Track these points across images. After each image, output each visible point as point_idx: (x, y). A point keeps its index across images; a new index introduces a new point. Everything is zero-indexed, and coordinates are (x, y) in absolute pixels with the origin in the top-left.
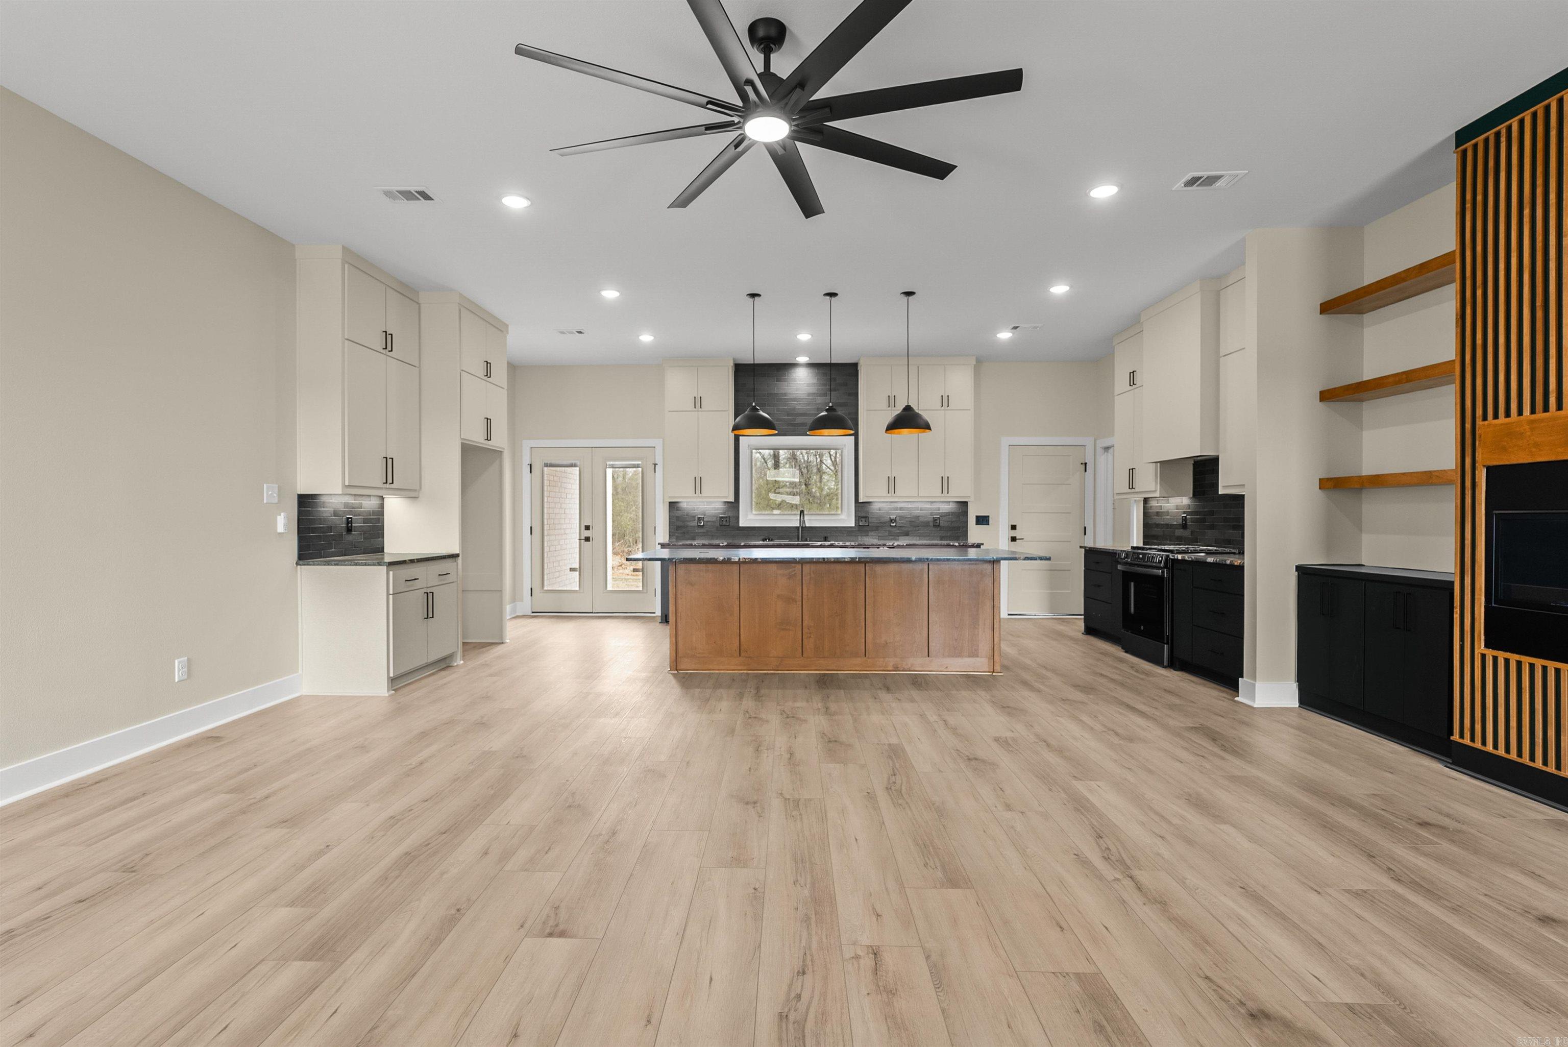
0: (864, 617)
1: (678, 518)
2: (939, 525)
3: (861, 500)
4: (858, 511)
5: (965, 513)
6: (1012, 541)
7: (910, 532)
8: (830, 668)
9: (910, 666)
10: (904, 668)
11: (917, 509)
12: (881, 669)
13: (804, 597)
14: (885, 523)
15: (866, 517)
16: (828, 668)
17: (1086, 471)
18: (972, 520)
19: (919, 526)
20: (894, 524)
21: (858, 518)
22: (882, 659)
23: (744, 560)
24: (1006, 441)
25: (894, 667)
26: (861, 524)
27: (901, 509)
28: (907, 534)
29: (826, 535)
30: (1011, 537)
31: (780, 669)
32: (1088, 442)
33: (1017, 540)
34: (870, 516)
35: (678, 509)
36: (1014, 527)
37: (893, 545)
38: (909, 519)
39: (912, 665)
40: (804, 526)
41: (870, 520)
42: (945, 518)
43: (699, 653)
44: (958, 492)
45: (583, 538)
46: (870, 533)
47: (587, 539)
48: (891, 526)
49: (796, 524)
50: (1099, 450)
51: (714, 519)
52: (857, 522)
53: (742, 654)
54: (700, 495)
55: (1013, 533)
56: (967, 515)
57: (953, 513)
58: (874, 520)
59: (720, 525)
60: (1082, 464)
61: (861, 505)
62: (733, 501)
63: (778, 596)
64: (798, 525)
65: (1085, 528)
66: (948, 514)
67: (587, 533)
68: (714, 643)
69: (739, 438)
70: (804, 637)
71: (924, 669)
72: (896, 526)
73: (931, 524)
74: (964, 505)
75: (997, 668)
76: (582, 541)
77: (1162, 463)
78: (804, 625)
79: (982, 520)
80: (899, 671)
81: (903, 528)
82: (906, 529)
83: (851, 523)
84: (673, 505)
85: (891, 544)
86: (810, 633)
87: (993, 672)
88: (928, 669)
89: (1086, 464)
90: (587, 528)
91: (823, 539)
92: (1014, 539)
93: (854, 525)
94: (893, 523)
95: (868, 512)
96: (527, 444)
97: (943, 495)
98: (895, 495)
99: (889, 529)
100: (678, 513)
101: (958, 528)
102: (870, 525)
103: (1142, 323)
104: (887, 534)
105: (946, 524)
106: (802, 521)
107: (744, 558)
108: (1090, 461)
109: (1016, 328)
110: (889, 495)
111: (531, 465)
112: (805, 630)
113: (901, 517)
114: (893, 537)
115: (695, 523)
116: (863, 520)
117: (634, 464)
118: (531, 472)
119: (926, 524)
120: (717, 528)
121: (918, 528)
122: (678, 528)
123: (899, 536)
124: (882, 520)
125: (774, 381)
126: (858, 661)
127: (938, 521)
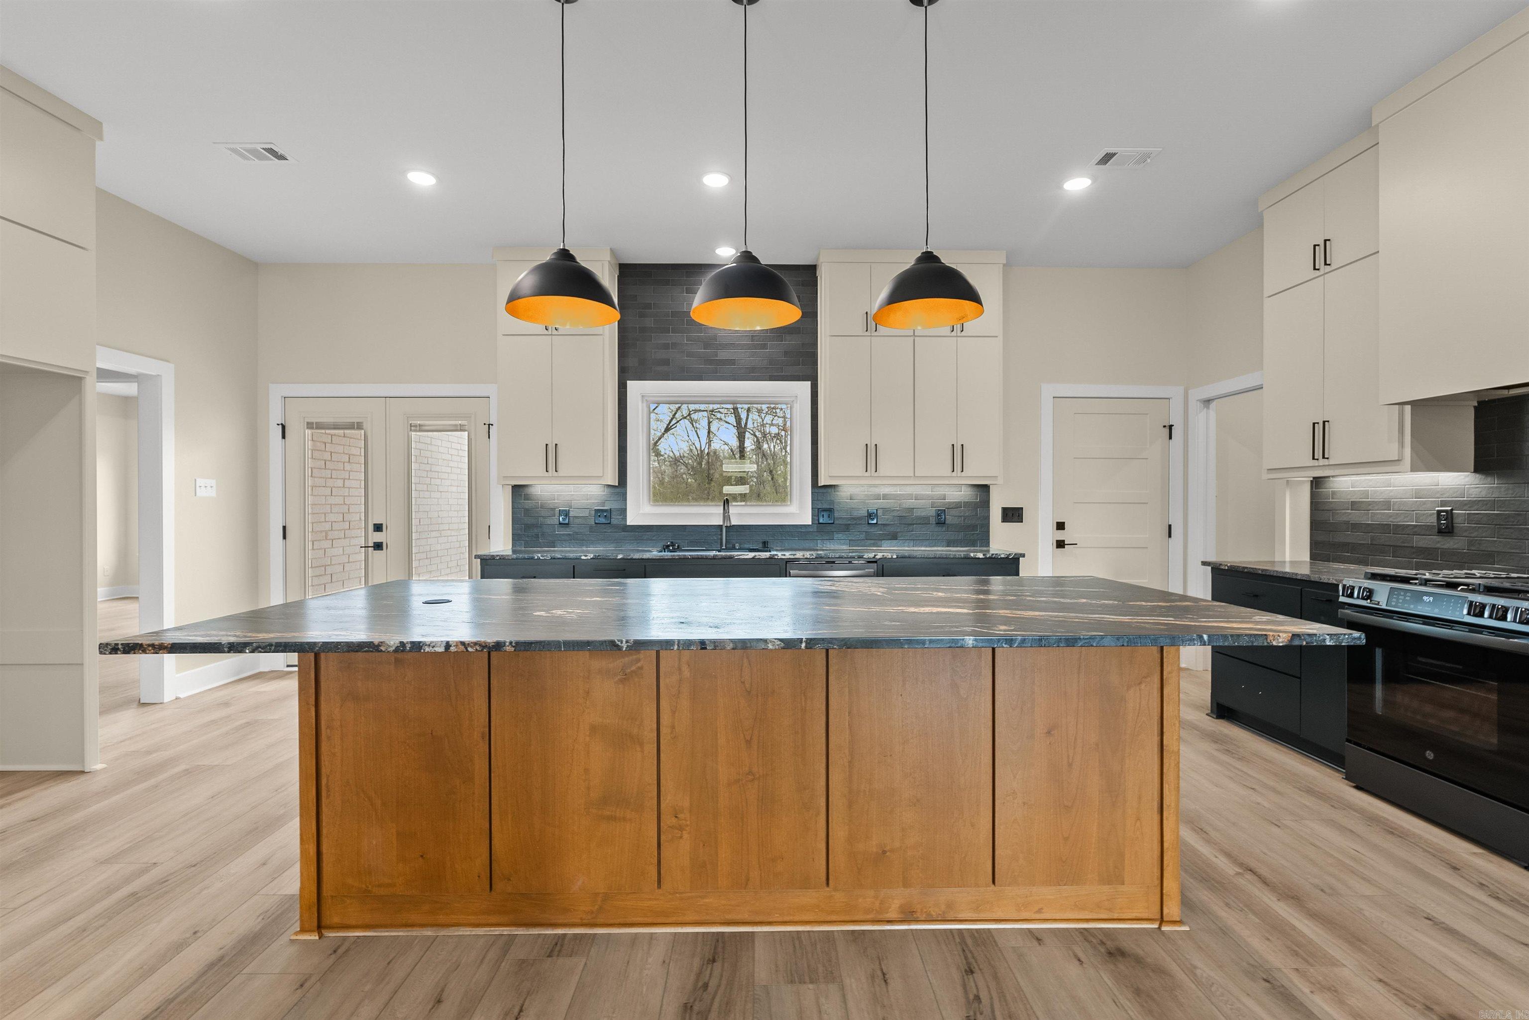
0: (823, 783)
1: (527, 511)
2: (944, 523)
3: (822, 482)
4: (818, 500)
5: (985, 503)
6: (1057, 547)
7: (899, 535)
8: (739, 917)
9: (943, 907)
10: (929, 914)
11: (910, 496)
12: (870, 917)
13: (664, 730)
14: (860, 518)
15: (830, 511)
16: (729, 917)
17: (1170, 438)
18: (995, 514)
19: (913, 524)
20: (875, 521)
21: (817, 512)
22: (871, 893)
23: (462, 648)
24: (1048, 391)
25: (902, 912)
26: (821, 521)
27: (885, 497)
28: (894, 537)
29: (765, 538)
30: (1057, 541)
31: (600, 920)
32: (1175, 392)
33: (1066, 546)
34: (836, 507)
35: (527, 497)
36: (1061, 526)
37: (874, 557)
38: (896, 514)
39: (950, 906)
40: (729, 525)
41: (836, 515)
42: (954, 512)
43: (380, 886)
44: (976, 473)
45: (371, 544)
46: (836, 536)
47: (378, 546)
48: (869, 524)
49: (719, 521)
50: (1194, 405)
51: (586, 513)
52: (816, 518)
53: (499, 885)
54: (555, 474)
55: (1061, 535)
56: (989, 507)
57: (966, 504)
58: (844, 515)
59: (595, 523)
60: (1165, 426)
61: (822, 490)
62: (617, 485)
63: (594, 729)
64: (722, 524)
65: (1170, 526)
66: (958, 505)
67: (378, 537)
68: (422, 856)
69: (626, 384)
70: (663, 837)
71: (983, 916)
72: (877, 523)
73: (933, 521)
74: (984, 489)
75: (1173, 909)
76: (370, 549)
77: (1416, 404)
78: (663, 806)
79: (1012, 515)
80: (917, 921)
81: (889, 527)
82: (892, 529)
83: (806, 519)
84: (518, 490)
85: (871, 555)
86: (681, 828)
87: (1162, 921)
88: (989, 916)
89: (1171, 427)
90: (378, 528)
91: (761, 545)
92: (1060, 544)
93: (811, 524)
94: (873, 519)
95: (832, 502)
96: (276, 392)
97: (954, 474)
98: (876, 474)
99: (866, 528)
100: (528, 504)
101: (974, 527)
102: (836, 522)
103: (1377, 126)
104: (863, 536)
105: (956, 521)
106: (726, 516)
107: (463, 643)
108: (1176, 420)
109: (1107, 158)
110: (867, 474)
111: (283, 427)
112: (668, 820)
113: (886, 510)
114: (873, 542)
115: (554, 521)
116: (826, 514)
117: (456, 425)
118: (284, 437)
119: (924, 521)
120: (591, 527)
121: (911, 528)
122: (528, 527)
123: (881, 540)
124: (856, 514)
125: (683, 292)
126: (809, 897)
127: (943, 517)
